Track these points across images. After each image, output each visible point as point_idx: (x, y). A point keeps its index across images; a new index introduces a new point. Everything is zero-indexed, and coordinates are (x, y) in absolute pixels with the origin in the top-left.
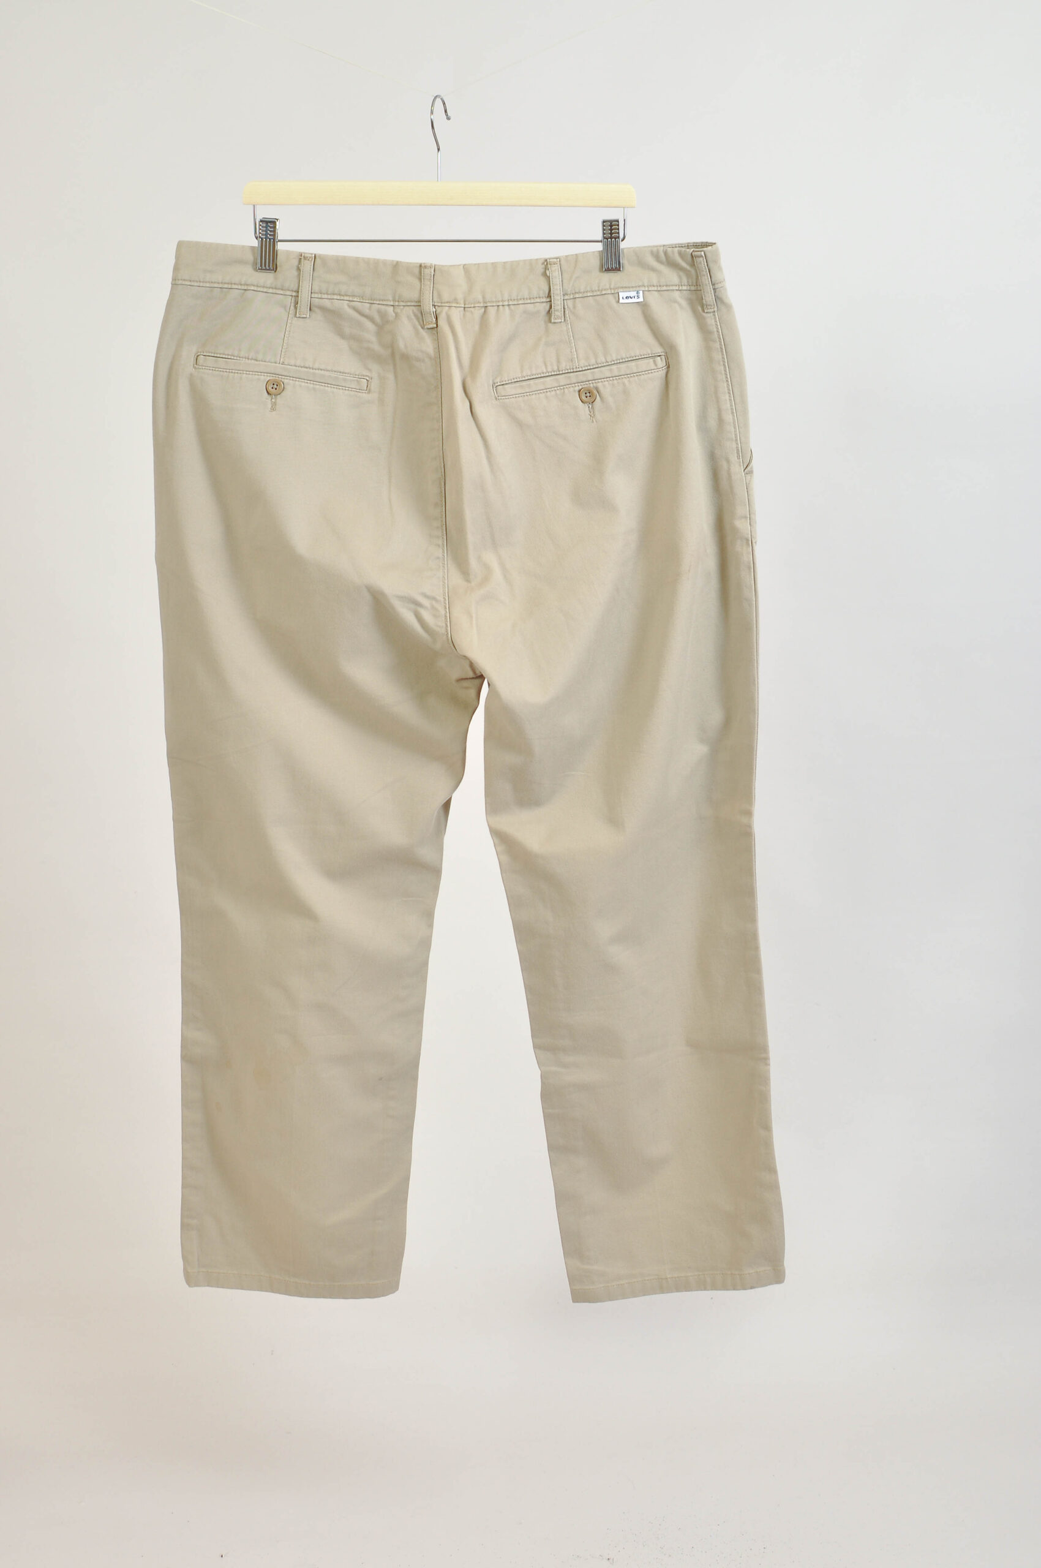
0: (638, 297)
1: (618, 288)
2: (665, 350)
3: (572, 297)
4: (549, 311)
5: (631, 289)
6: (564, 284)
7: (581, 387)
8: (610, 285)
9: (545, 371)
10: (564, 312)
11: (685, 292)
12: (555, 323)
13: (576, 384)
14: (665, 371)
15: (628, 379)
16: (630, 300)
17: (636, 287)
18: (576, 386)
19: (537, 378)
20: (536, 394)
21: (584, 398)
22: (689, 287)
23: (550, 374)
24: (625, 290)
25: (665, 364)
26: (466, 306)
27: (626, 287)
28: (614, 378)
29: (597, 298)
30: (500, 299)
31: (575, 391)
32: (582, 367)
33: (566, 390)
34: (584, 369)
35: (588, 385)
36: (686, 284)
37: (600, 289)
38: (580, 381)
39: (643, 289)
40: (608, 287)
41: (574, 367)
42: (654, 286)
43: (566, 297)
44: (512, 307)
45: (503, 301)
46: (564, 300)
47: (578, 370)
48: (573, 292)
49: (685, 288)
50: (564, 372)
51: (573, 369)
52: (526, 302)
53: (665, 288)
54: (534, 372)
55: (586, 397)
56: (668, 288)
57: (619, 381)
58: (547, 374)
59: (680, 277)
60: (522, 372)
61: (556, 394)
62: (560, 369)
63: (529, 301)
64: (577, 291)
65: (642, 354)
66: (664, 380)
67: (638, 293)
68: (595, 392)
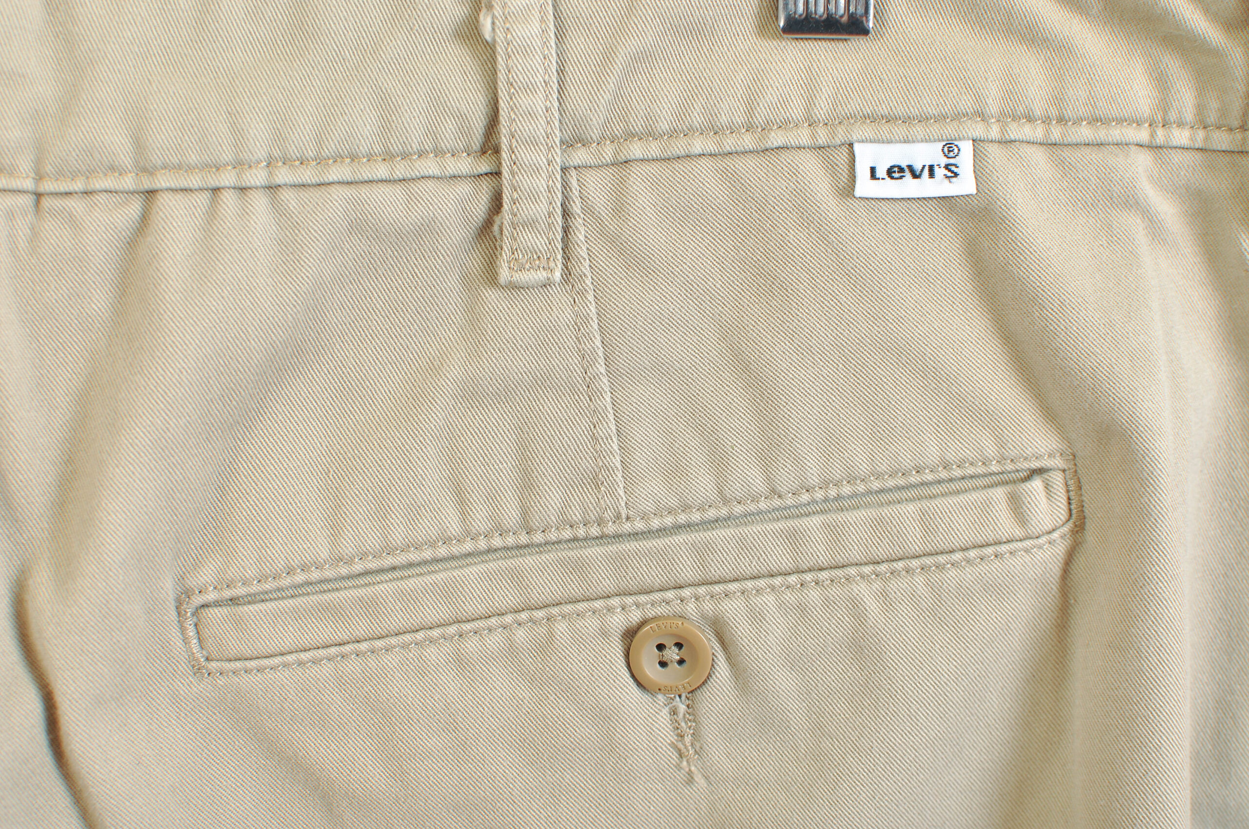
0: (952, 172)
1: (850, 119)
2: (1069, 442)
3: (608, 152)
4: (488, 224)
5: (919, 130)
6: (571, 89)
7: (636, 617)
8: (810, 103)
9: (454, 527)
10: (566, 230)
11: (1177, 157)
12: (513, 287)
13: (615, 601)
14: (1060, 549)
15: (877, 585)
16: (908, 187)
17: (941, 118)
18: (611, 610)
19: (411, 565)
20: (405, 646)
21: (650, 670)
22: (1201, 134)
23: (482, 544)
24: (885, 129)
25: (1063, 514)
26: (48, 186)
27: (889, 119)
28: (808, 577)
29: (740, 164)
30: (227, 156)
31: (604, 633)
32: (644, 517)
33: (561, 627)
34: (656, 523)
35: (677, 607)
36: (1189, 115)
37: (759, 119)
38: (633, 585)
39: (978, 130)
40: (796, 111)
41: (608, 515)
42: (1030, 119)
43: (580, 156)
44: (288, 197)
45: (239, 164)
46: (564, 169)
47: (627, 527)
48: (618, 130)
49: (1181, 137)
50: (553, 536)
51: (600, 522)
52: (366, 173)
53: (1085, 133)
54: (398, 537)
55: (663, 664)
56: (1102, 134)
57: (835, 591)
58: (468, 546)
59: (1162, 82)
60: (335, 532)
61: (512, 649)
62: (535, 523)
63: (382, 171)
64: (638, 125)
65: (950, 457)
66: (1055, 588)
67: (950, 149)
68: (709, 643)
